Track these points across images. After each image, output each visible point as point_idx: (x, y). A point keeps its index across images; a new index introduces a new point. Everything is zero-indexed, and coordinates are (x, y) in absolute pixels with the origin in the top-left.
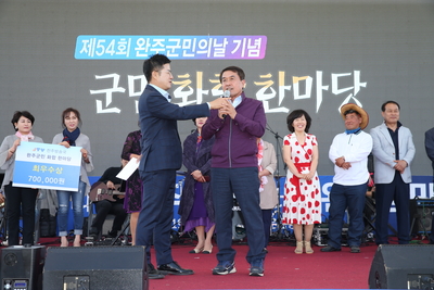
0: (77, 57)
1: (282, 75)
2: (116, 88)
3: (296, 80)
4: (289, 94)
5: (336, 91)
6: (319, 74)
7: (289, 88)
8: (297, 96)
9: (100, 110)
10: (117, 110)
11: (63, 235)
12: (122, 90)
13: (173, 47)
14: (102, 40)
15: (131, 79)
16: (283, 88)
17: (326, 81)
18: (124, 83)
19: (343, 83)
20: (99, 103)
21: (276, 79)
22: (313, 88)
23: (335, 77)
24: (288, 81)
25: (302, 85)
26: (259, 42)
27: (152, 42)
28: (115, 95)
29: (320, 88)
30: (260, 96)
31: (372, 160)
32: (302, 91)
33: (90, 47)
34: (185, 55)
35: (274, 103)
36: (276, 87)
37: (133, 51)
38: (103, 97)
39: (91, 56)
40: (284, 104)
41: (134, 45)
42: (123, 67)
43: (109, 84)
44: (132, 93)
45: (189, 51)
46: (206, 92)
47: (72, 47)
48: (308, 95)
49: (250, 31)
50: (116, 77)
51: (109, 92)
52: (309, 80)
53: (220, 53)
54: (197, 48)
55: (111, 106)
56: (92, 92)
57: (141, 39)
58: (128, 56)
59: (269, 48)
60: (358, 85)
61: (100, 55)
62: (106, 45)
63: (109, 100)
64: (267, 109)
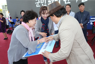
9: (37, 6)
10: (39, 6)
12: (40, 2)
20: (37, 5)
28: (39, 3)
40: (69, 1)
44: (41, 3)
46: (54, 1)
51: (38, 3)
55: (38, 5)
56: (36, 3)
63: (38, 4)
64: (66, 3)
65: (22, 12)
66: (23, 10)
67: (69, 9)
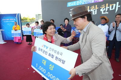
0: (67, 6)
1: (107, 4)
3: (111, 5)
4: (109, 9)
6: (118, 3)
7: (109, 7)
8: (111, 9)
13: (83, 2)
16: (107, 8)
17: (120, 4)
20: (71, 14)
21: (105, 6)
27: (79, 2)
29: (117, 6)
30: (102, 10)
33: (69, 4)
34: (86, 3)
36: (105, 8)
37: (76, 4)
39: (70, 6)
40: (107, 11)
41: (76, 3)
45: (86, 2)
46: (90, 10)
47: (67, 5)
48: (114, 8)
52: (114, 5)
53: (93, 2)
54: (88, 1)
56: (70, 12)
57: (78, 1)
62: (72, 3)
64: (103, 13)
65: (66, 20)
66: (67, 18)
67: (119, 19)
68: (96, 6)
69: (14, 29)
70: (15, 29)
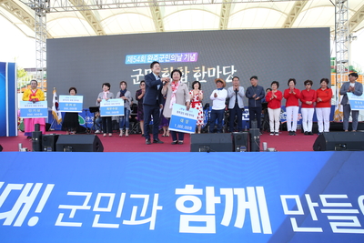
0: (126, 63)
1: (203, 67)
2: (140, 74)
3: (209, 69)
4: (206, 75)
5: (225, 74)
6: (218, 67)
7: (206, 73)
8: (209, 76)
9: (135, 83)
11: (121, 129)
14: (135, 56)
15: (146, 71)
16: (204, 73)
17: (221, 70)
18: (143, 72)
19: (227, 70)
20: (134, 80)
21: (201, 69)
22: (216, 72)
23: (224, 68)
24: (206, 70)
25: (212, 71)
26: (194, 55)
27: (154, 56)
28: (140, 77)
29: (218, 72)
30: (195, 76)
31: (228, 100)
32: (211, 74)
33: (131, 59)
34: (166, 61)
35: (200, 78)
36: (201, 72)
37: (146, 60)
38: (135, 78)
39: (131, 62)
40: (205, 79)
41: (147, 58)
42: (143, 66)
43: (138, 73)
45: (168, 59)
47: (124, 59)
48: (214, 75)
49: (191, 51)
50: (140, 70)
51: (138, 76)
52: (214, 69)
53: (179, 60)
54: (171, 58)
56: (132, 76)
58: (145, 62)
59: (198, 57)
60: (233, 71)
61: (134, 62)
62: (136, 58)
63: (138, 79)
68: (186, 68)
69: (28, 99)
70: (33, 97)
